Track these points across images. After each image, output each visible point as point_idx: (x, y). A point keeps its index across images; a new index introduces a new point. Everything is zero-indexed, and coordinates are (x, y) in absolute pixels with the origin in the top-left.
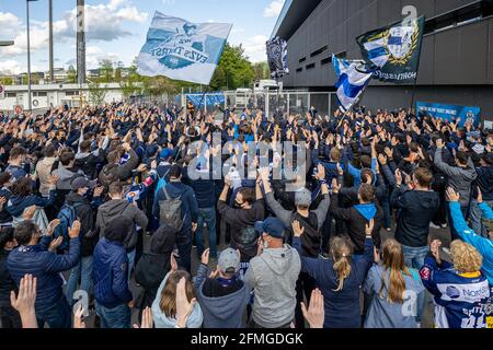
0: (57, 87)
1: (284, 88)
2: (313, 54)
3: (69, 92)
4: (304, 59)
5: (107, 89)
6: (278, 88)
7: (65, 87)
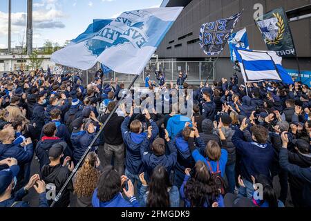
0: (11, 57)
1: (159, 58)
2: (180, 39)
3: (19, 61)
4: (173, 41)
5: (43, 59)
6: (155, 59)
7: (17, 57)
